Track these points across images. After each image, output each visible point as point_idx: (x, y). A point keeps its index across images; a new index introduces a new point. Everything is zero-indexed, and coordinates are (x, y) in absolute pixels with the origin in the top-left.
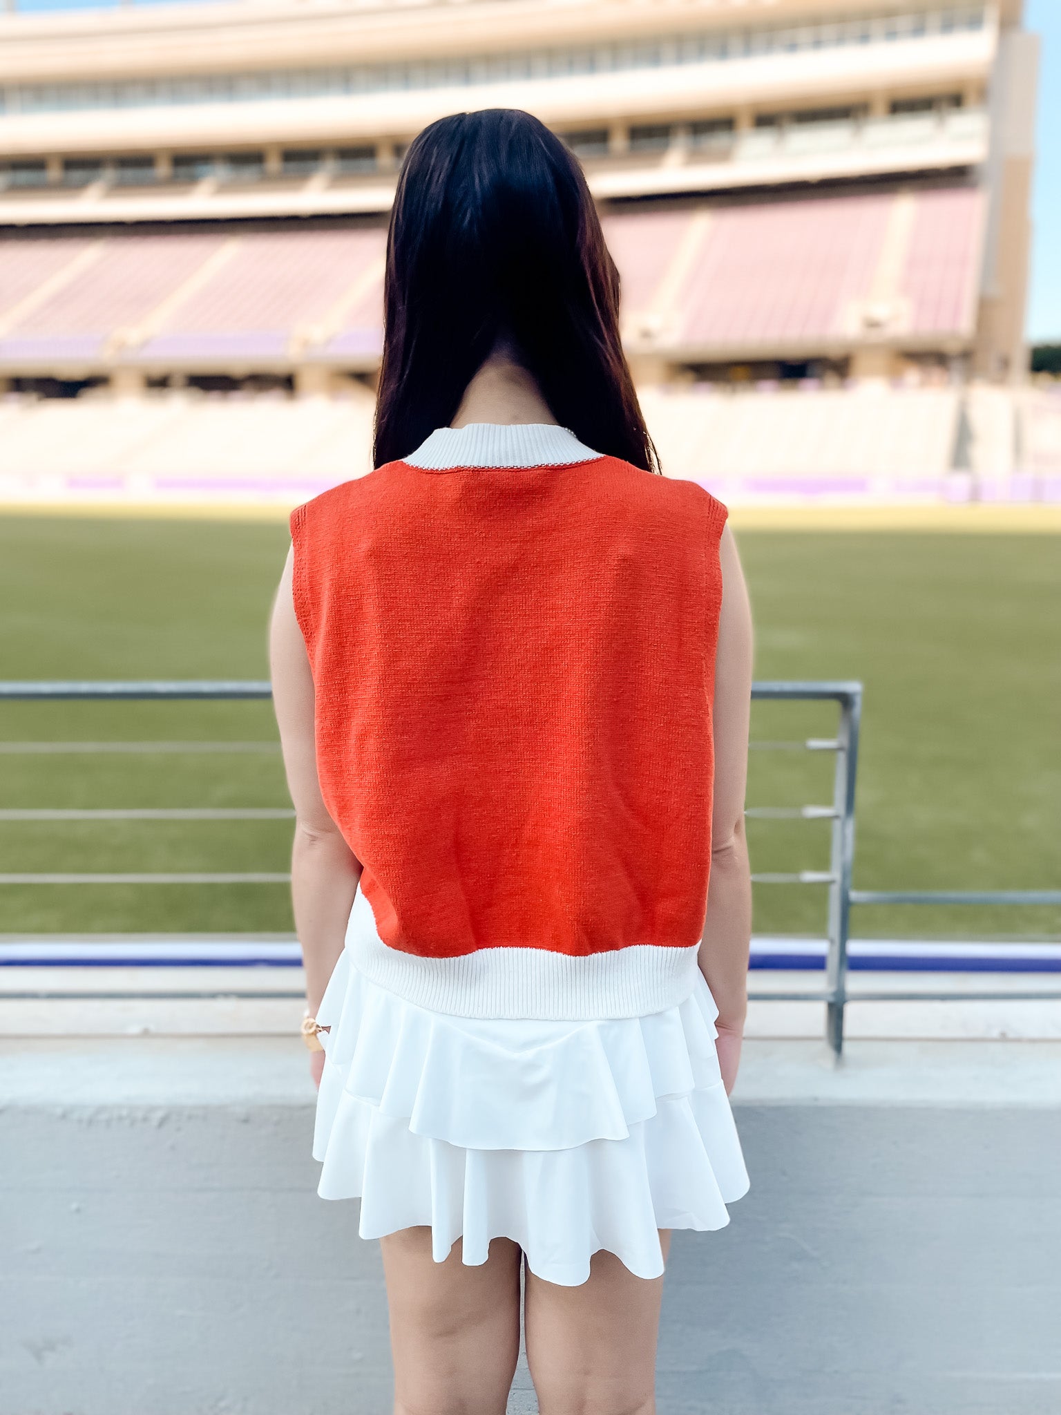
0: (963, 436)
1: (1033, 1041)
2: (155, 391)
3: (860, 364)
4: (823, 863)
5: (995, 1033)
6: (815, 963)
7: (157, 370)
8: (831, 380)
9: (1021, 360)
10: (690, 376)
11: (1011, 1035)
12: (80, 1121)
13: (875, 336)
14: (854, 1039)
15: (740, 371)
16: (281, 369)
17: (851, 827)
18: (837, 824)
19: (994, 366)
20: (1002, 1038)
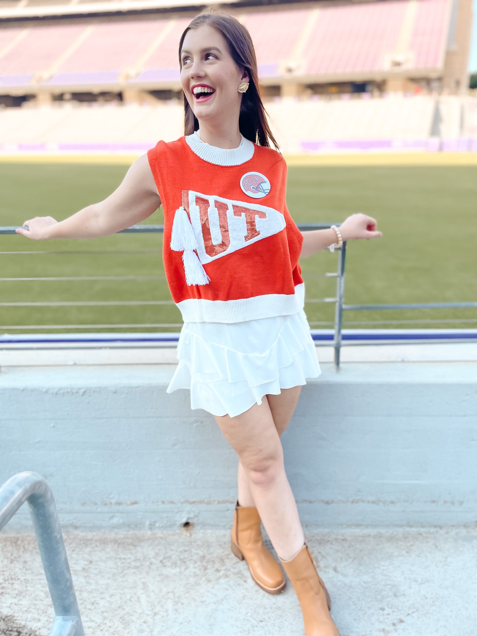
0: (437, 119)
1: (414, 362)
2: (57, 103)
3: (391, 84)
4: (333, 296)
5: (400, 359)
6: (330, 338)
7: (58, 91)
8: (376, 93)
9: (465, 82)
10: (309, 92)
11: (406, 360)
13: (397, 70)
14: (342, 362)
15: (334, 89)
16: (116, 89)
17: (343, 280)
18: (338, 279)
19: (453, 84)
20: (403, 361)
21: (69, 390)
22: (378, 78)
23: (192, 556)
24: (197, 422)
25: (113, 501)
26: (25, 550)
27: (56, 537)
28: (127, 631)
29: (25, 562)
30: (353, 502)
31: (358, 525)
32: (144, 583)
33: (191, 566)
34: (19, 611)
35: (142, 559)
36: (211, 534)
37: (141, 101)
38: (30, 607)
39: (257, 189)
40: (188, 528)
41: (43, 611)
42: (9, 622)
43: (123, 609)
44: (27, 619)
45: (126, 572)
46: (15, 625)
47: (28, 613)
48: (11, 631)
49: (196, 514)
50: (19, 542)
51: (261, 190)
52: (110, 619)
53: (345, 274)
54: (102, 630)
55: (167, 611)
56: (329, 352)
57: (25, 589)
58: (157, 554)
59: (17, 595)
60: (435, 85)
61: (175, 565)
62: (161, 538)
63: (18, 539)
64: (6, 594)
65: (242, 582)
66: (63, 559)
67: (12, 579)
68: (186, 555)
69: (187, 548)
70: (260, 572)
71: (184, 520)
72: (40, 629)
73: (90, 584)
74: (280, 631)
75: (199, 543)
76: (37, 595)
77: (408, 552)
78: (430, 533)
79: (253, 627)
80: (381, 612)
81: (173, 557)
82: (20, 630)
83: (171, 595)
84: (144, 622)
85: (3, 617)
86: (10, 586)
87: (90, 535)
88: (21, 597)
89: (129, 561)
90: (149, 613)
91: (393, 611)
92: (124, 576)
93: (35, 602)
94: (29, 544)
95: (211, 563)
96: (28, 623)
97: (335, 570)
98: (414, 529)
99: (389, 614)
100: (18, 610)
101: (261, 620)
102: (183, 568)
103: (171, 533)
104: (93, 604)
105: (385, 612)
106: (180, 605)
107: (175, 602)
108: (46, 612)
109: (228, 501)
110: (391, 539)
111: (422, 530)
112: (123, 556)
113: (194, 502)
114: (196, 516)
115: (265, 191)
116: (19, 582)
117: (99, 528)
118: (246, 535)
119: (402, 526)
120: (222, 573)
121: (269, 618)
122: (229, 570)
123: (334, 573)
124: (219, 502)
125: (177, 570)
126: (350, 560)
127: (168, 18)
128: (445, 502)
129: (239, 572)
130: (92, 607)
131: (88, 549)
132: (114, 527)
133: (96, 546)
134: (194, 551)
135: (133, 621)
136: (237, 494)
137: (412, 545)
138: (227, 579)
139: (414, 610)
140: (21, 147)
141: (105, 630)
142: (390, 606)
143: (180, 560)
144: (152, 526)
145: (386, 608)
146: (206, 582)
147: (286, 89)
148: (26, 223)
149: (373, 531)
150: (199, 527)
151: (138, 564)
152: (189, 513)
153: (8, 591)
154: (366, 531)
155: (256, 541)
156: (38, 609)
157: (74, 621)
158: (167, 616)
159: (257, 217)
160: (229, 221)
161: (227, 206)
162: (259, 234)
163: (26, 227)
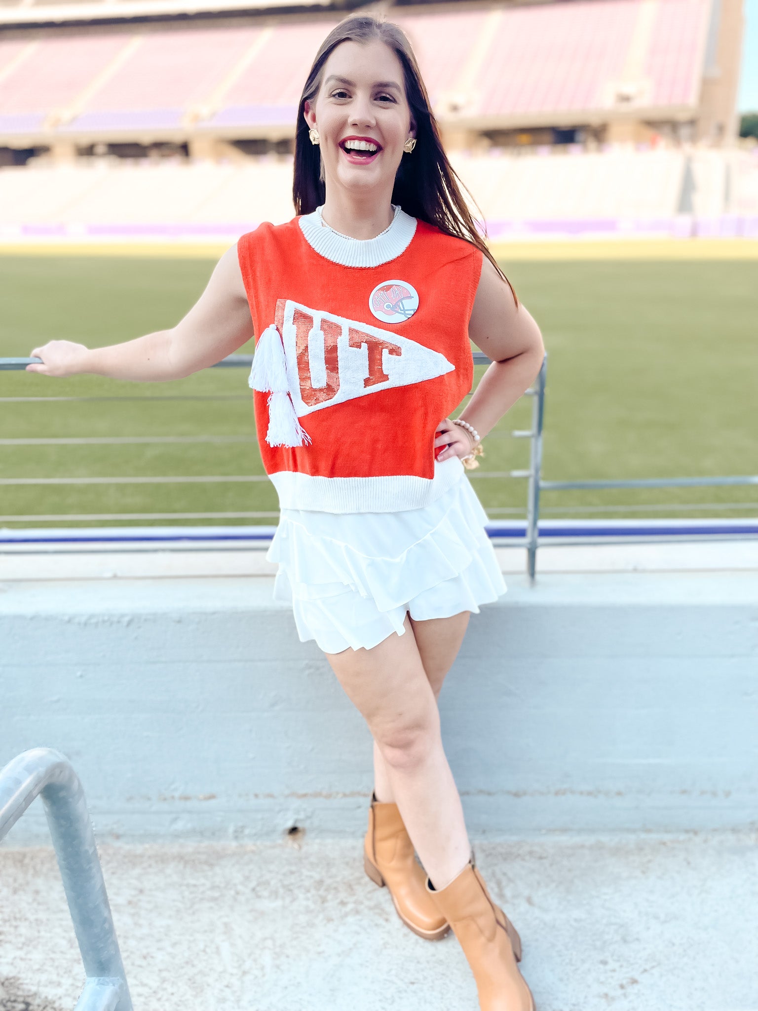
0: (688, 185)
1: (653, 571)
2: (84, 160)
3: (615, 131)
4: (524, 466)
5: (630, 568)
6: (521, 533)
7: (85, 141)
8: (592, 144)
9: (733, 127)
10: (486, 142)
11: (640, 568)
12: (79, 624)
13: (625, 107)
14: (539, 572)
15: (524, 138)
16: (177, 137)
17: (540, 442)
18: (533, 440)
19: (713, 131)
20: (635, 570)
21: (106, 618)
22: (594, 120)
23: (302, 880)
24: (310, 667)
25: (177, 794)
26: (36, 874)
27: (87, 851)
28: (200, 1000)
29: (37, 892)
30: (557, 793)
31: (564, 830)
32: (226, 925)
33: (301, 896)
34: (27, 970)
35: (222, 885)
36: (332, 846)
37: (219, 157)
38: (44, 964)
39: (394, 309)
40: (295, 836)
41: (66, 969)
42: (11, 988)
43: (193, 966)
44: (39, 982)
45: (197, 906)
46: (20, 993)
47: (42, 973)
48: (15, 1001)
49: (309, 814)
50: (27, 861)
51: (399, 311)
52: (173, 982)
53: (544, 433)
54: (159, 999)
55: (262, 968)
56: (517, 556)
57: (36, 934)
58: (247, 878)
59: (24, 944)
60: (684, 132)
61: (275, 894)
62: (253, 852)
63: (24, 856)
64: (6, 942)
65: (381, 921)
66: (98, 886)
67: (15, 919)
68: (292, 879)
69: (294, 868)
70: (410, 905)
71: (290, 824)
72: (60, 998)
73: (140, 926)
74: (442, 998)
75: (313, 859)
76: (56, 944)
77: (643, 872)
78: (679, 842)
79: (400, 992)
80: (601, 966)
81: (273, 882)
82: (29, 1000)
83: (269, 943)
84: (227, 986)
86: (12, 930)
87: (139, 849)
88: (30, 948)
89: (202, 889)
90: (235, 971)
91: (621, 966)
92: (194, 913)
93: (52, 956)
94: (42, 863)
95: (333, 892)
96: (41, 989)
97: (529, 901)
98: (654, 836)
99: (614, 971)
100: (25, 968)
101: (413, 981)
102: (288, 900)
103: (268, 844)
104: (145, 958)
105: (609, 967)
106: (283, 958)
107: (276, 953)
108: (70, 971)
109: (359, 794)
110: (617, 851)
111: (667, 837)
112: (193, 882)
113: (305, 795)
114: (308, 818)
115: (407, 312)
116: (27, 923)
117: (154, 837)
118: (388, 847)
119: (633, 831)
120: (350, 907)
121: (425, 978)
122: (361, 903)
123: (527, 905)
124: (345, 795)
125: (279, 903)
126: (553, 885)
127: (260, 25)
128: (703, 793)
129: (378, 906)
130: (144, 963)
131: (137, 871)
132: (177, 836)
133: (150, 866)
134: (305, 872)
135: (208, 985)
137: (650, 861)
138: (358, 917)
139: (654, 964)
140: (26, 229)
141: (164, 998)
142: (615, 958)
143: (284, 886)
144: (238, 834)
145: (610, 960)
146: (325, 922)
147: (449, 138)
149: (590, 840)
150: (313, 835)
151: (217, 894)
152: (297, 812)
153: (10, 938)
154: (577, 839)
155: (403, 856)
156: (57, 967)
157: (116, 985)
158: (264, 975)
159: (385, 352)
160: (340, 354)
161: (341, 330)
162: (388, 379)
163: (37, 359)
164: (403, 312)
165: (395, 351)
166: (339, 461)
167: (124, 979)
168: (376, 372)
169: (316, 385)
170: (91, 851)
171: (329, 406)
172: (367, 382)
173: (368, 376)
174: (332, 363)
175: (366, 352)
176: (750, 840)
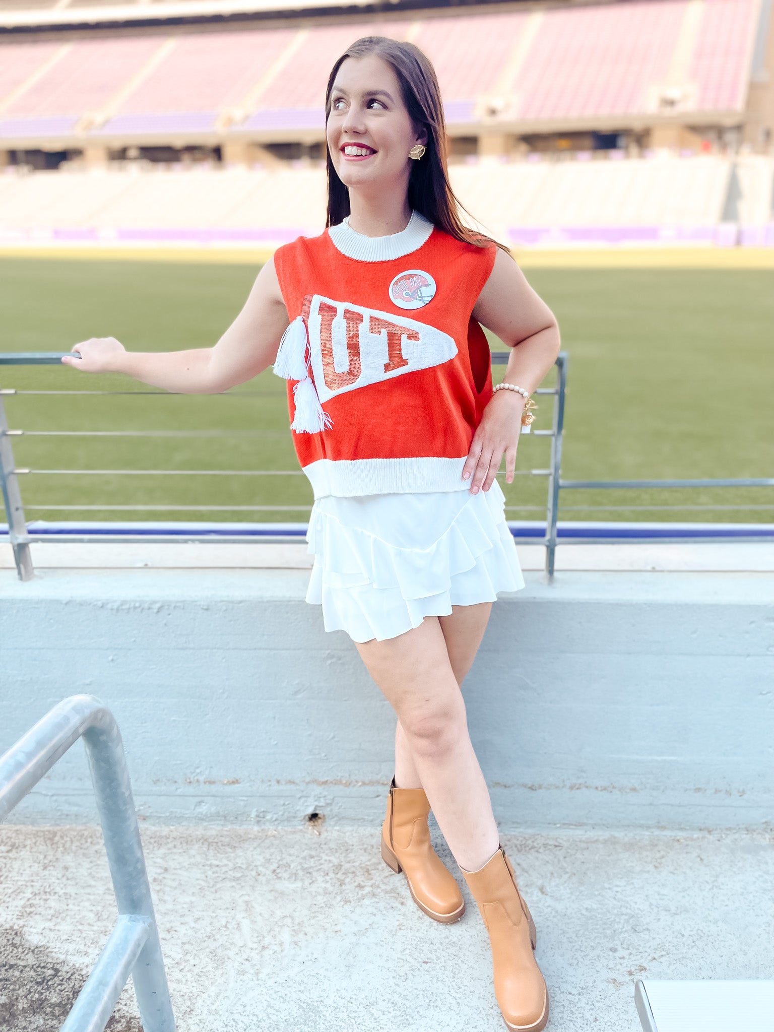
0: (733, 192)
1: (671, 571)
2: (116, 164)
3: (658, 136)
4: (546, 466)
5: (649, 567)
6: (540, 533)
7: (117, 144)
8: (634, 150)
10: (524, 147)
11: (658, 568)
12: (112, 609)
13: (668, 112)
14: (558, 571)
15: (564, 143)
16: (211, 142)
17: (560, 441)
18: (553, 439)
19: (761, 137)
20: (654, 570)
21: (137, 605)
22: (637, 125)
23: (321, 864)
24: (333, 657)
25: (202, 778)
26: (66, 851)
27: (124, 793)
28: (221, 971)
29: (66, 868)
30: (571, 788)
31: (579, 825)
32: (247, 902)
33: (320, 879)
34: (56, 940)
35: (244, 866)
36: (351, 834)
37: (251, 161)
38: (72, 934)
39: (413, 296)
40: (316, 823)
41: (93, 940)
42: (41, 955)
43: (215, 940)
44: (67, 951)
45: (219, 885)
46: (50, 960)
47: (70, 943)
48: (44, 967)
49: (329, 801)
50: (57, 839)
51: (417, 298)
52: (195, 955)
53: (563, 432)
54: (181, 970)
55: (281, 944)
56: (536, 553)
57: (66, 907)
58: (268, 861)
59: (53, 916)
60: (730, 137)
61: (295, 876)
62: (274, 836)
63: (55, 834)
64: (36, 914)
65: (397, 904)
66: (132, 828)
67: (45, 892)
68: (312, 862)
69: (313, 853)
70: (425, 889)
71: (310, 811)
72: (87, 966)
73: (165, 902)
74: (454, 977)
75: (332, 845)
76: (84, 917)
77: (656, 867)
78: (692, 840)
79: (413, 970)
80: (611, 953)
81: (292, 866)
82: (58, 967)
83: (288, 921)
84: (247, 960)
85: (32, 948)
86: (42, 902)
87: (165, 830)
88: (59, 920)
89: (224, 869)
90: (255, 946)
91: (631, 954)
92: (216, 892)
93: (80, 927)
94: (72, 842)
95: (351, 876)
96: (68, 957)
97: (542, 890)
98: (667, 833)
99: (623, 958)
100: (54, 938)
101: (426, 960)
102: (307, 882)
103: (289, 829)
104: (169, 931)
105: (617, 955)
106: (301, 935)
107: (294, 930)
108: (97, 942)
109: (378, 782)
110: (630, 847)
111: (681, 835)
112: (217, 863)
113: (325, 783)
114: (328, 804)
115: (424, 299)
116: (56, 897)
117: (179, 819)
118: (406, 832)
119: (648, 827)
120: (367, 889)
121: (438, 958)
122: (378, 887)
123: (540, 894)
124: (364, 784)
125: (299, 884)
126: (566, 876)
127: (297, 27)
128: (717, 791)
129: (394, 890)
130: (168, 936)
131: (163, 851)
132: (201, 819)
133: (175, 847)
134: (324, 857)
135: (229, 958)
136: (393, 770)
137: (663, 857)
138: (374, 900)
139: (664, 953)
140: (57, 234)
141: (186, 969)
142: (625, 946)
143: (303, 869)
144: (260, 819)
145: (619, 948)
146: (342, 903)
147: (485, 143)
148: (78, 346)
149: (603, 834)
150: (332, 822)
151: (239, 875)
152: (318, 798)
153: (39, 910)
154: (592, 834)
155: (420, 842)
156: (84, 938)
157: (146, 923)
158: (282, 951)
159: (404, 337)
160: (361, 340)
161: (362, 318)
162: (407, 364)
163: (77, 354)
164: (421, 299)
165: (413, 336)
166: (362, 443)
167: (153, 917)
168: (395, 357)
169: (339, 370)
170: (127, 794)
171: (352, 390)
172: (387, 368)
173: (387, 361)
174: (354, 348)
175: (386, 338)
176: (765, 840)
